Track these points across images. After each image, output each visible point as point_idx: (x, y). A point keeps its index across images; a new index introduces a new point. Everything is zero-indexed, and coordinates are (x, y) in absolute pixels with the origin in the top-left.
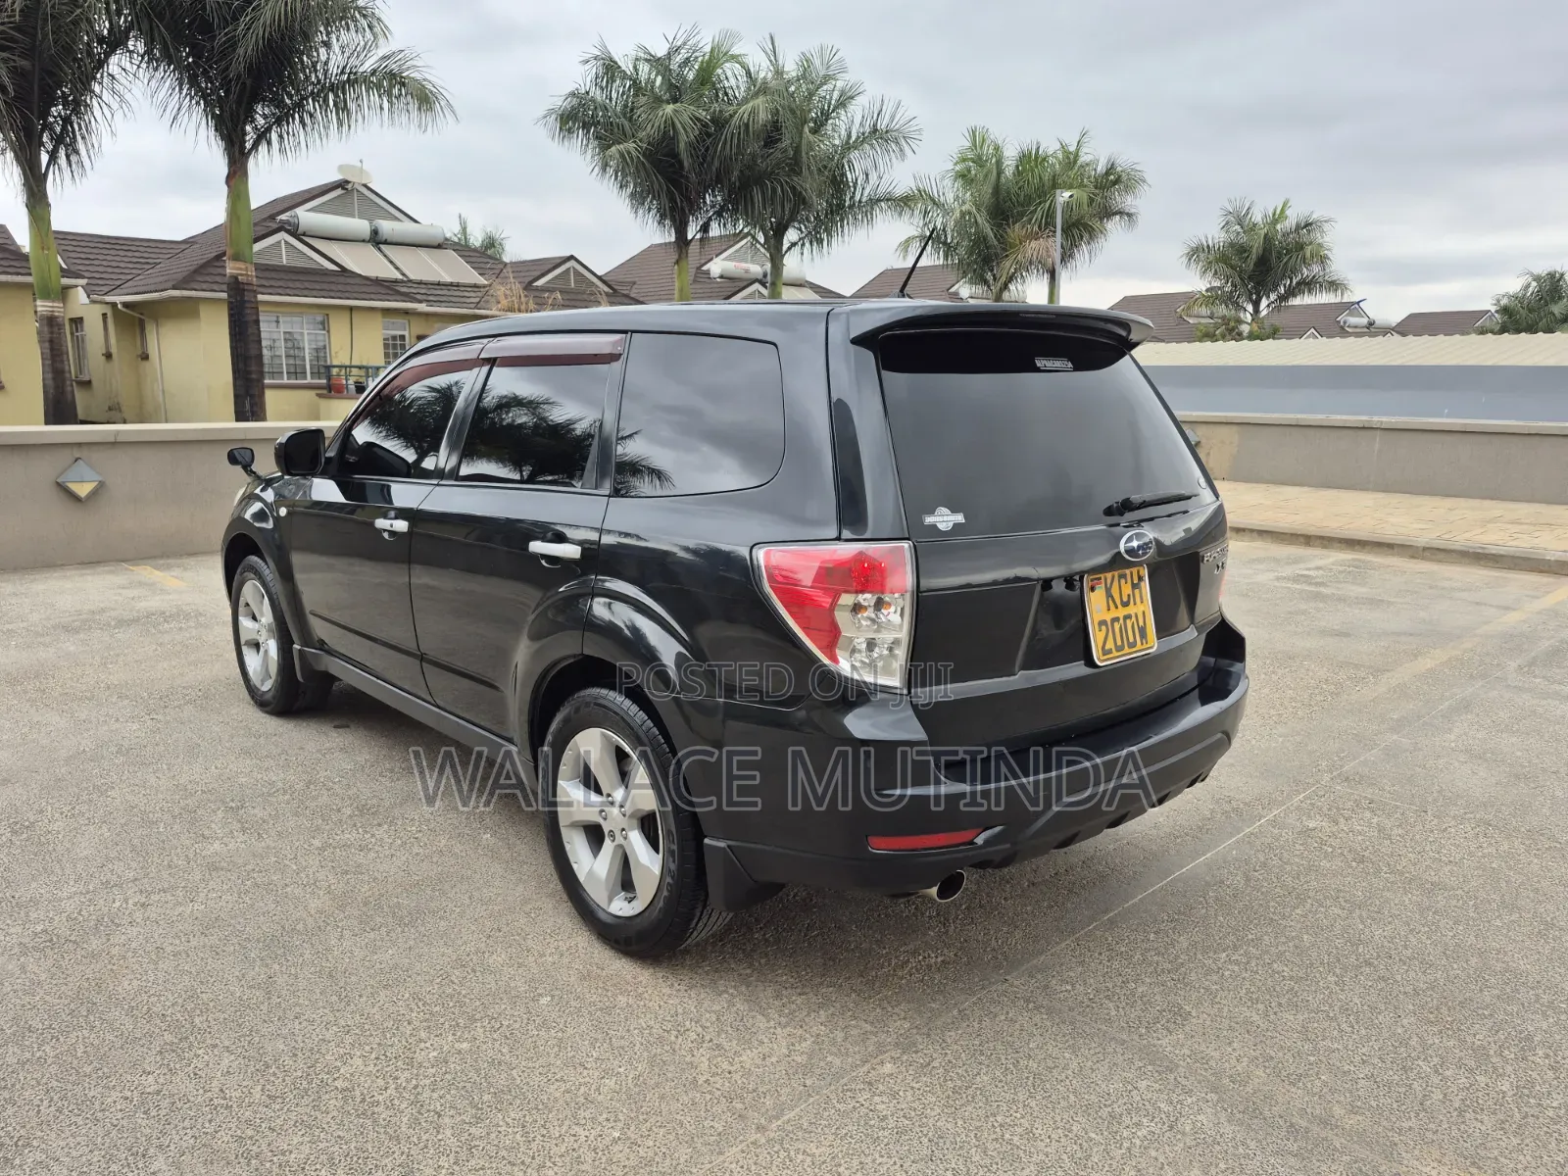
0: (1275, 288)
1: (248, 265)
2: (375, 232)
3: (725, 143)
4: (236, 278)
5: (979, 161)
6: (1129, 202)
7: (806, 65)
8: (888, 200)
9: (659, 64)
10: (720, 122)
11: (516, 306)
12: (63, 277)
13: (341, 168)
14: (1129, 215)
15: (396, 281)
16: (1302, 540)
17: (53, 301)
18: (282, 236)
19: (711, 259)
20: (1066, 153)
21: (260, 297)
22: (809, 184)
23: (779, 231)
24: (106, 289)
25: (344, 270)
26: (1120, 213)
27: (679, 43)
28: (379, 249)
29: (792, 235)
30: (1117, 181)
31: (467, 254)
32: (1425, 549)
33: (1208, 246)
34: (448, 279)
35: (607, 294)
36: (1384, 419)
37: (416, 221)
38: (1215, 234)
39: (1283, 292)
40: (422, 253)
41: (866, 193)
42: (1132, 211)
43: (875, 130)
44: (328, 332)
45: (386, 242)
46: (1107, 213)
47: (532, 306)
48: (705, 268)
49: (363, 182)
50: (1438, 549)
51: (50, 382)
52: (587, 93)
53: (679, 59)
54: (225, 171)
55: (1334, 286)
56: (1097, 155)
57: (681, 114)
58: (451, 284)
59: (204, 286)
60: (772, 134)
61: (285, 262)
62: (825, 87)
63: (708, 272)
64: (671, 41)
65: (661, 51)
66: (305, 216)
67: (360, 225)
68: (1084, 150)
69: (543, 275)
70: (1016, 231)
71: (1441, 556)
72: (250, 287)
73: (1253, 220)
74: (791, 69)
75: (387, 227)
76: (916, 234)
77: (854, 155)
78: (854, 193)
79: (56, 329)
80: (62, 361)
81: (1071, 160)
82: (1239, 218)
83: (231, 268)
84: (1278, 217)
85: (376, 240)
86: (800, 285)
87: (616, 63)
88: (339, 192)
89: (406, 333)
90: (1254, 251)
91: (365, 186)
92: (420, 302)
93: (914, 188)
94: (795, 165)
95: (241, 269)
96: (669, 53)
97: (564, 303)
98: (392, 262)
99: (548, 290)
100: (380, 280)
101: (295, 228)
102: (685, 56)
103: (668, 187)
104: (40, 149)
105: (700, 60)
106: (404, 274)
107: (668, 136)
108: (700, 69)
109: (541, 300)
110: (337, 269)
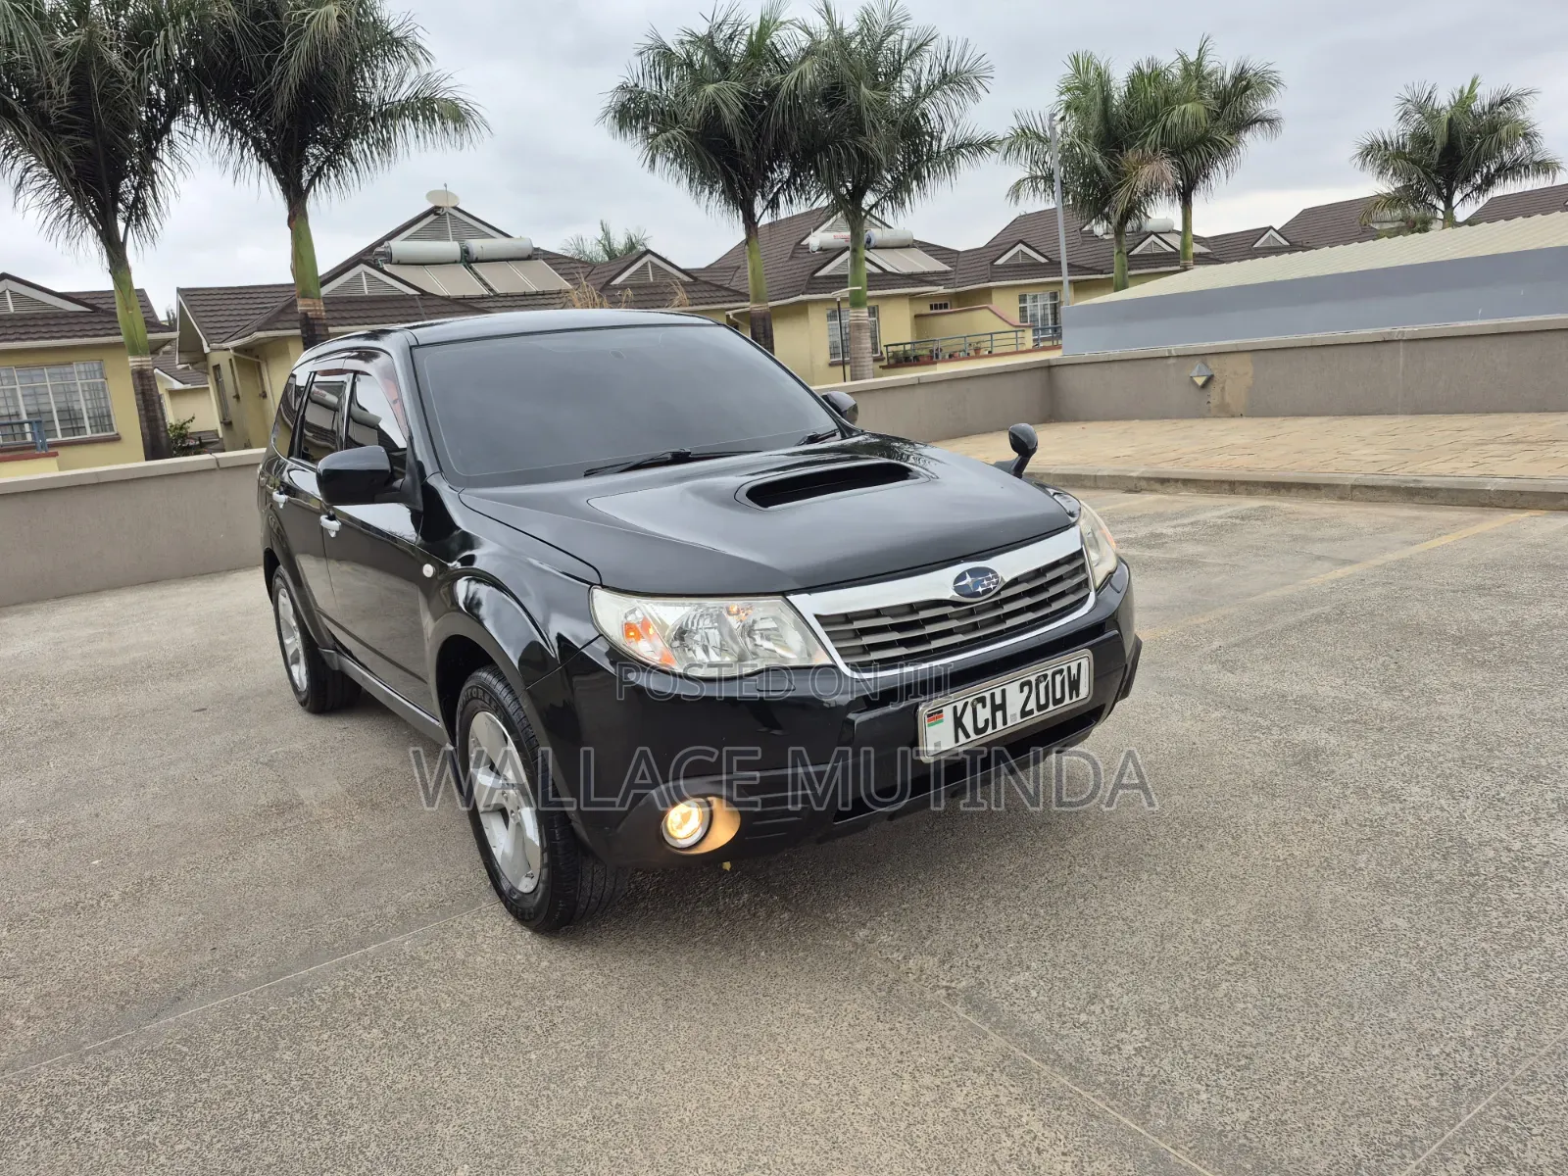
0: (1467, 179)
1: (316, 301)
2: (466, 252)
3: (777, 114)
4: (306, 314)
5: (1085, 88)
6: (1264, 107)
7: (867, 21)
8: (971, 145)
9: (707, 42)
10: (771, 93)
12: (149, 332)
13: (431, 195)
14: (1271, 121)
15: (483, 297)
16: (1226, 487)
17: (140, 356)
18: (362, 268)
19: (810, 234)
20: (1186, 66)
21: (331, 330)
22: (875, 143)
23: (857, 194)
24: (224, 337)
25: (423, 293)
26: (1261, 120)
27: (719, 20)
28: (471, 268)
29: (869, 199)
30: (1247, 88)
31: (554, 261)
32: (1354, 487)
33: (1385, 142)
34: (534, 289)
35: (684, 284)
36: (1408, 329)
37: (508, 236)
38: (1391, 126)
39: (1479, 182)
40: (512, 266)
41: (944, 143)
42: (1274, 116)
43: (944, 75)
45: (477, 261)
46: (1243, 123)
47: (607, 303)
48: (804, 243)
49: (454, 205)
50: (1367, 487)
51: (146, 431)
52: (636, 85)
53: (727, 31)
54: (286, 214)
56: (1223, 63)
57: (725, 93)
58: (537, 294)
59: (287, 325)
60: (833, 94)
61: (366, 293)
62: (891, 38)
63: (807, 247)
64: (710, 19)
65: (702, 30)
66: (398, 246)
67: (450, 247)
68: (1207, 58)
69: (619, 274)
70: (1131, 156)
71: (1370, 494)
72: (320, 322)
73: (1436, 107)
74: (850, 26)
75: (477, 245)
76: (1027, 175)
77: (927, 104)
78: (931, 145)
79: (146, 382)
80: (154, 411)
81: (1194, 72)
82: (1423, 107)
83: (302, 306)
84: (1464, 102)
85: (467, 259)
86: (908, 246)
87: (670, 50)
88: (432, 217)
90: (1438, 142)
91: (456, 209)
93: (1016, 126)
94: (858, 127)
95: (309, 305)
96: (710, 32)
97: (639, 298)
98: (481, 279)
99: (622, 287)
100: (464, 298)
101: (389, 258)
102: (730, 32)
103: (723, 167)
104: (115, 218)
105: (748, 32)
106: (491, 290)
107: (712, 116)
108: (750, 42)
109: (613, 299)
110: (417, 293)
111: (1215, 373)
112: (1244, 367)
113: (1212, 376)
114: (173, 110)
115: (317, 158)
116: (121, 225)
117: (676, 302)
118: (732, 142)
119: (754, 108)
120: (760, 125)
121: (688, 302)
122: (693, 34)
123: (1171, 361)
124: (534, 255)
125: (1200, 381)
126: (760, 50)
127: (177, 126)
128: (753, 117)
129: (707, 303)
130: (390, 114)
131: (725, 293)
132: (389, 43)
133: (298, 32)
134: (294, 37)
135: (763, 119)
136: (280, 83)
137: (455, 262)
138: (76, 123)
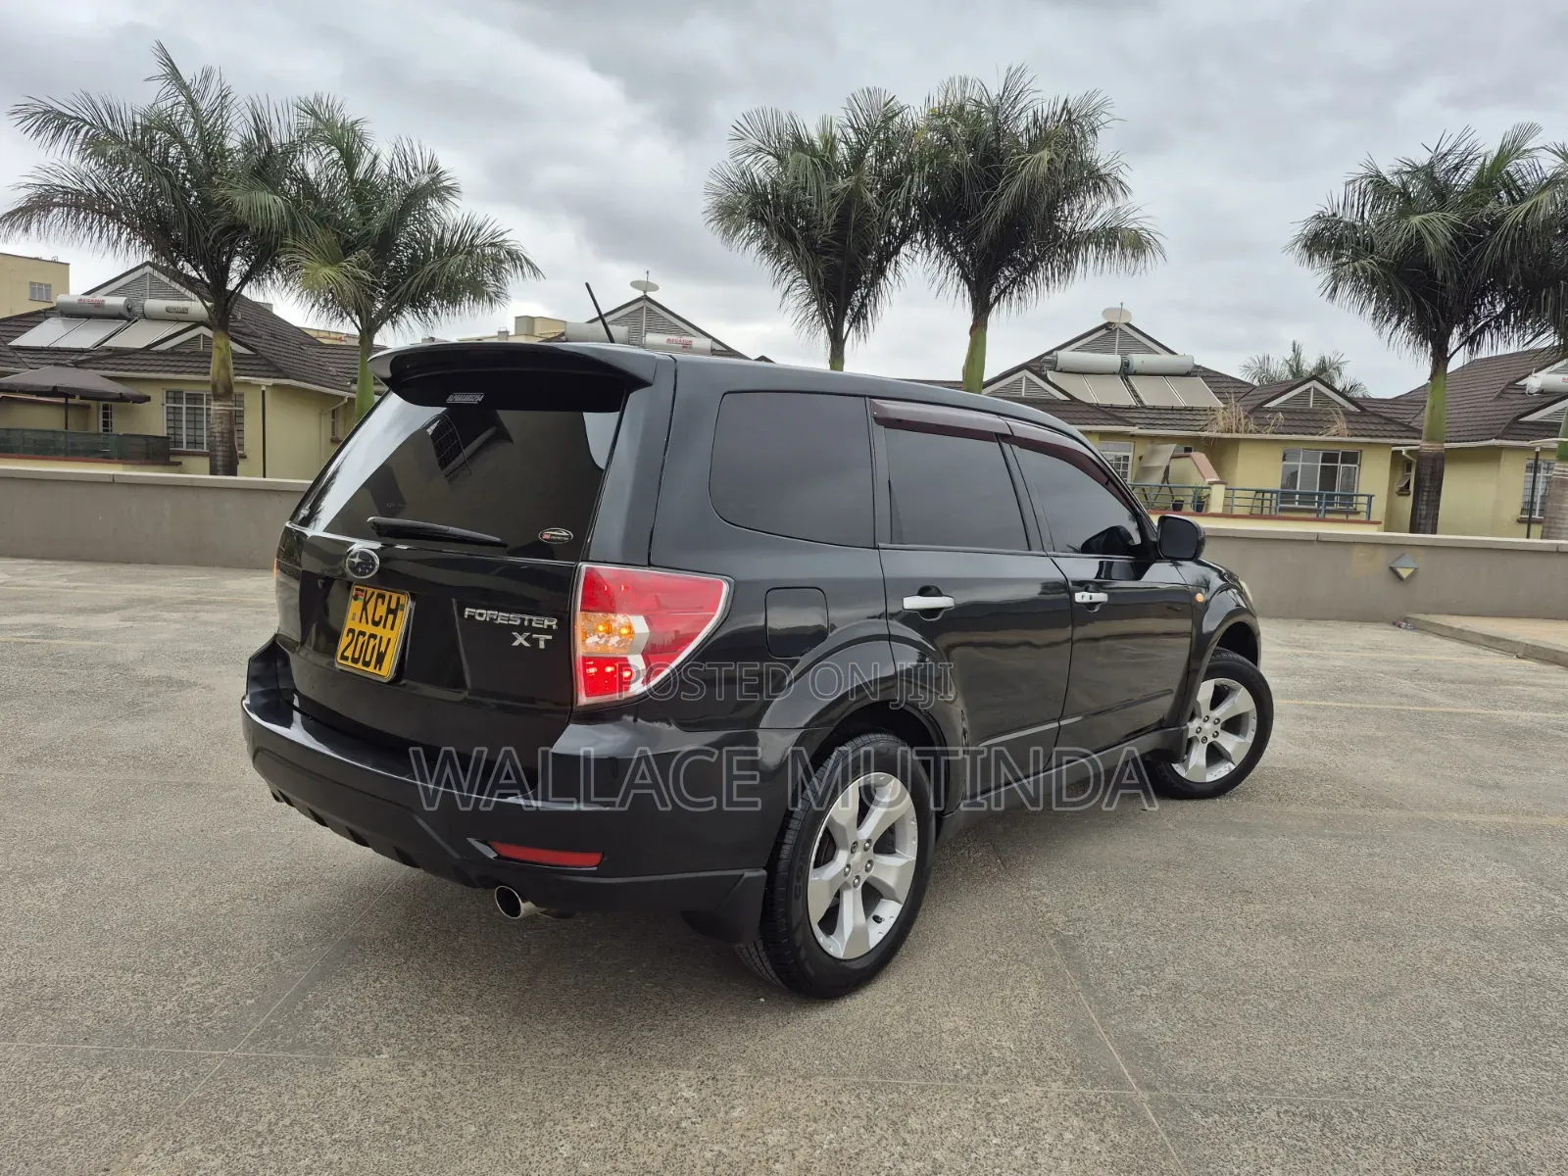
2: (1126, 365)
9: (1427, 172)
11: (1234, 427)
13: (1106, 312)
15: (1130, 408)
18: (1026, 374)
19: (1530, 374)
25: (1072, 399)
27: (1445, 150)
28: (1127, 380)
31: (1212, 380)
34: (1182, 403)
35: (1347, 413)
37: (1173, 353)
40: (1168, 382)
45: (1135, 374)
47: (1252, 427)
48: (1521, 383)
49: (1126, 321)
53: (1452, 160)
54: (970, 323)
57: (1433, 224)
58: (1185, 409)
61: (1023, 395)
63: (1523, 388)
64: (1433, 149)
65: (1423, 159)
66: (1066, 356)
67: (1113, 360)
69: (1276, 397)
75: (1138, 360)
87: (1385, 179)
88: (1104, 332)
89: (1130, 455)
91: (1128, 325)
92: (1134, 425)
96: (1430, 163)
97: (1291, 423)
98: (1133, 391)
99: (1274, 411)
100: (1112, 407)
101: (1053, 366)
102: (1456, 161)
103: (1416, 299)
104: (843, 320)
105: (1481, 159)
106: (1141, 402)
107: (1416, 244)
108: (1480, 172)
109: (1262, 421)
110: (1067, 398)
114: (905, 237)
115: (1006, 278)
116: (846, 325)
117: (1333, 431)
118: (1432, 275)
119: (1468, 239)
120: (1471, 258)
121: (1347, 432)
122: (1414, 166)
124: (1195, 372)
126: (1494, 178)
127: (905, 249)
128: (1465, 249)
129: (1371, 436)
131: (1394, 427)
132: (1095, 180)
133: (1013, 174)
134: (1011, 177)
135: (1477, 252)
136: (989, 217)
137: (1114, 373)
138: (834, 247)
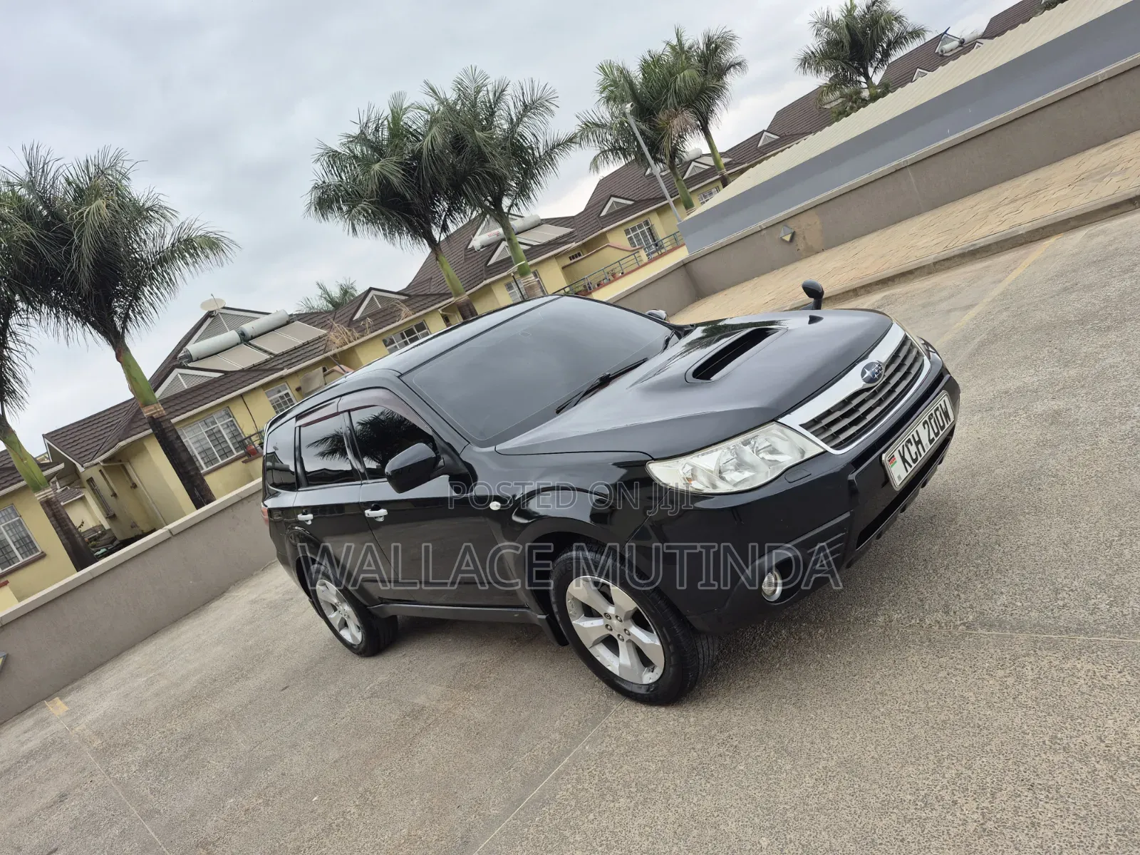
0: (872, 57)
1: (156, 405)
2: (242, 335)
3: (426, 168)
4: (152, 417)
5: (615, 83)
6: (732, 56)
7: (460, 88)
8: (559, 145)
9: (361, 138)
10: (417, 156)
11: (346, 340)
12: (43, 471)
13: (203, 305)
14: (739, 64)
15: (267, 361)
16: (851, 294)
17: (44, 490)
18: (177, 371)
19: (471, 239)
20: (673, 48)
21: (173, 421)
22: (498, 163)
23: (497, 202)
24: (91, 456)
25: (226, 373)
26: (733, 66)
27: (365, 121)
28: (250, 344)
29: (506, 202)
30: (717, 48)
31: (306, 319)
32: (935, 264)
33: (812, 52)
34: (300, 342)
35: (404, 301)
36: (908, 158)
37: (268, 314)
38: (812, 43)
39: (880, 57)
40: (278, 333)
41: (541, 150)
42: (739, 60)
43: (525, 106)
44: (234, 417)
45: (253, 338)
46: (722, 71)
47: (357, 335)
48: (470, 247)
49: (222, 306)
50: (944, 260)
51: (66, 541)
52: (324, 182)
53: (372, 126)
54: (113, 353)
55: (916, 33)
56: (695, 38)
57: (386, 167)
58: (304, 345)
59: (138, 430)
60: (458, 143)
61: (186, 387)
62: (481, 94)
63: (473, 249)
64: (358, 122)
65: (355, 131)
66: (193, 348)
67: (231, 336)
68: (684, 39)
69: (356, 311)
70: (662, 116)
71: (947, 264)
72: (164, 418)
73: (834, 20)
74: (451, 96)
75: (249, 328)
76: (599, 152)
77: (520, 129)
78: (533, 154)
79: (54, 507)
80: (67, 525)
81: (679, 50)
82: (826, 23)
83: (147, 412)
84: (850, 11)
85: (245, 339)
86: (539, 225)
87: (336, 151)
88: (209, 320)
89: (288, 391)
90: (845, 41)
91: (224, 308)
92: (282, 369)
93: (580, 124)
94: (482, 158)
95: (152, 410)
96: (362, 131)
97: (377, 322)
98: (260, 349)
99: (363, 318)
100: (254, 366)
101: (190, 358)
102: (374, 126)
103: (402, 216)
105: (386, 123)
106: (271, 354)
107: (384, 184)
108: (389, 128)
109: (359, 329)
110: (221, 374)
111: (797, 230)
112: (813, 220)
113: (794, 232)
115: (122, 308)
117: (403, 315)
118: (404, 197)
119: (411, 169)
120: (418, 178)
121: (411, 313)
122: (349, 136)
123: (764, 232)
124: (290, 321)
125: (788, 238)
126: (398, 131)
128: (411, 176)
129: (425, 309)
130: (165, 259)
131: (433, 298)
132: (140, 213)
133: (81, 225)
134: (79, 231)
135: (418, 174)
136: (79, 266)
137: (238, 344)
